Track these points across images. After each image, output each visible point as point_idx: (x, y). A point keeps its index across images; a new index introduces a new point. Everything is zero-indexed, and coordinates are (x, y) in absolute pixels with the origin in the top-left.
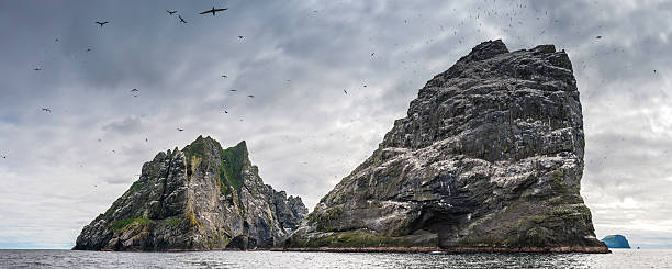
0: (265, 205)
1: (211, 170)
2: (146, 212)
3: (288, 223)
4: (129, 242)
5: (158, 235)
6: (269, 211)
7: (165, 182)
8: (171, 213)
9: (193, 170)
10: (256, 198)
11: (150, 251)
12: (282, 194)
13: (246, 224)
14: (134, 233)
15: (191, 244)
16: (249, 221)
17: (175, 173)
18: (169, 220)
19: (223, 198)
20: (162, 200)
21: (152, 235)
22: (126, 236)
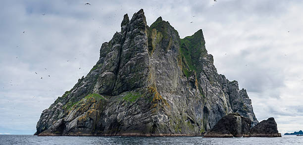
0: (221, 93)
1: (173, 48)
2: (97, 86)
3: (240, 111)
4: (73, 124)
5: (110, 114)
6: (224, 98)
7: (120, 50)
8: (127, 87)
9: (154, 45)
10: (214, 85)
11: (98, 135)
12: (235, 84)
13: (206, 110)
14: (80, 112)
15: (155, 126)
16: (209, 107)
17: (132, 37)
18: (125, 95)
19: (184, 80)
20: (116, 71)
21: (102, 114)
22: (70, 116)
